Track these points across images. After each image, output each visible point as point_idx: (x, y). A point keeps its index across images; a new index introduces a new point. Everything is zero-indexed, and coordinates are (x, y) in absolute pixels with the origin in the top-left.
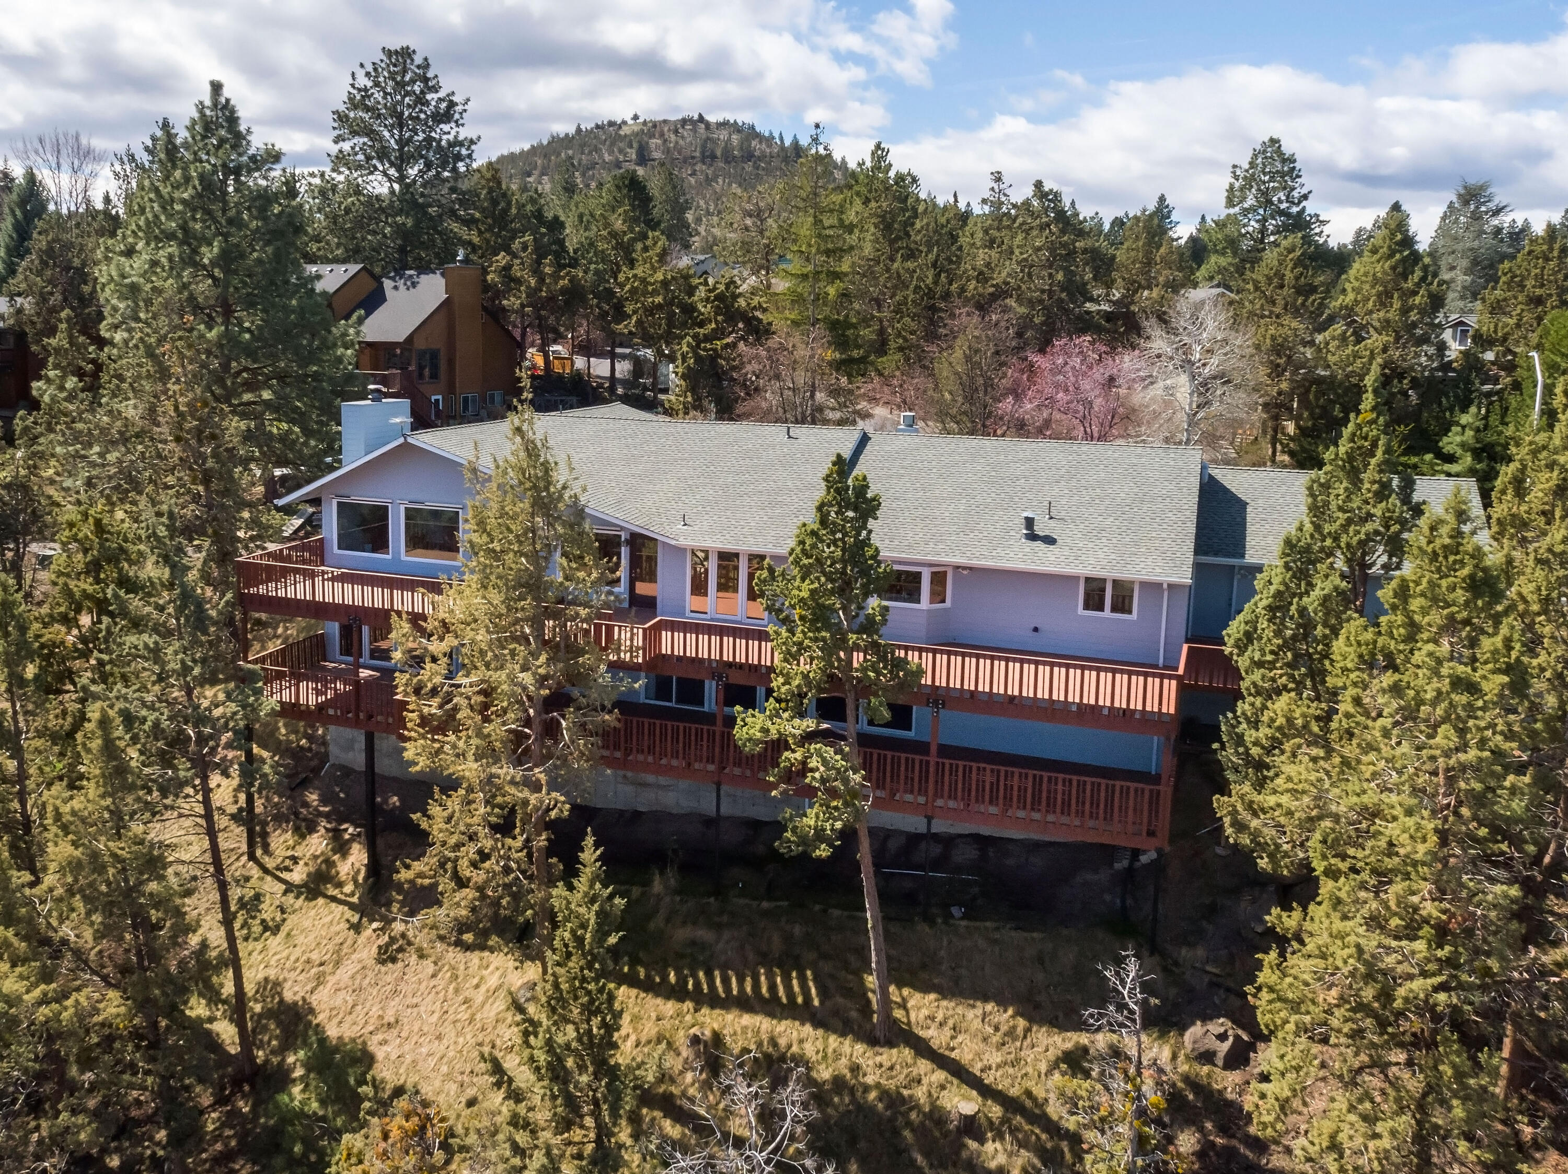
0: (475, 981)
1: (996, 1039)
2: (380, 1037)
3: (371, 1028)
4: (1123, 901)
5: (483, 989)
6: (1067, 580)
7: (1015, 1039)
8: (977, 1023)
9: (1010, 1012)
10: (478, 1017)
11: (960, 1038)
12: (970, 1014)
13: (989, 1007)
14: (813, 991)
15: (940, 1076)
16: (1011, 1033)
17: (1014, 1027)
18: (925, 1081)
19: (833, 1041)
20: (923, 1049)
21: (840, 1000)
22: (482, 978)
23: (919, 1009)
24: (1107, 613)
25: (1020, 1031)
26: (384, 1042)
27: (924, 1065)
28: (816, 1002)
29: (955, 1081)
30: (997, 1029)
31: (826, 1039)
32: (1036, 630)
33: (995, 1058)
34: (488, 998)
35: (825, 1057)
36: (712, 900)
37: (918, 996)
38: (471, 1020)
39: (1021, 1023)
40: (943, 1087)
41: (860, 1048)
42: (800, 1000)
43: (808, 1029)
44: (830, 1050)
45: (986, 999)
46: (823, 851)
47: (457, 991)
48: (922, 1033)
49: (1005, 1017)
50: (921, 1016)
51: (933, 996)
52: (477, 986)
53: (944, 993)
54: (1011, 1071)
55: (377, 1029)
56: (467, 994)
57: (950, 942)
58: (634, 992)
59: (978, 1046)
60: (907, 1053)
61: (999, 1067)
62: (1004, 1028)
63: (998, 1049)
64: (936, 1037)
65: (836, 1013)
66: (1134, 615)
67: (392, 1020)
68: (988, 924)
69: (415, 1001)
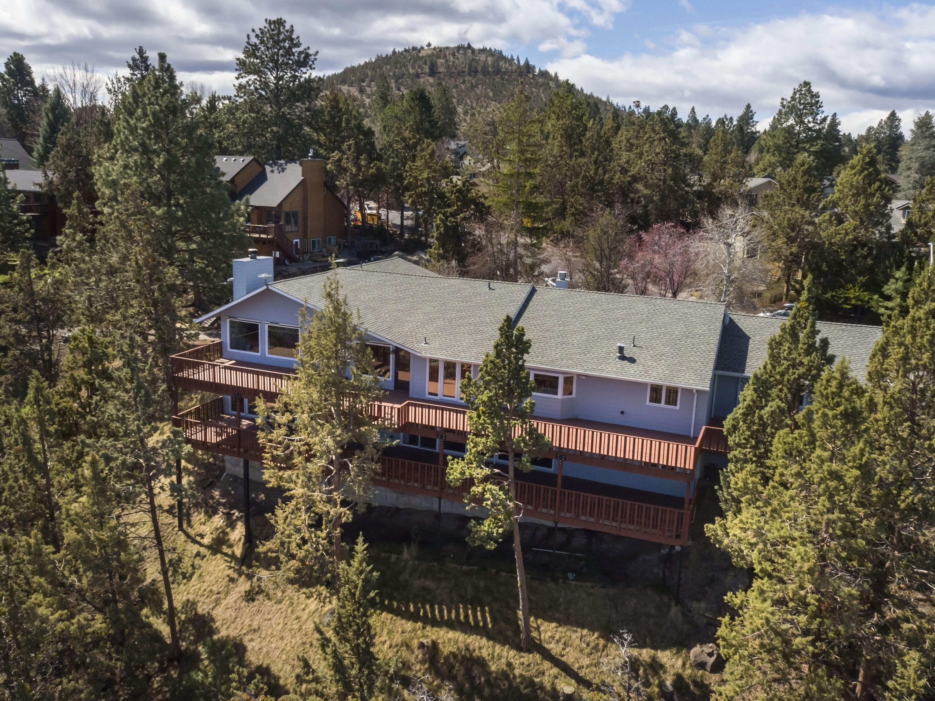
0: (303, 606)
1: (587, 651)
2: (249, 637)
3: (244, 632)
4: (664, 573)
5: (307, 611)
6: (642, 385)
7: (598, 651)
8: (577, 642)
9: (596, 635)
10: (304, 627)
11: (567, 650)
12: (574, 636)
13: (585, 632)
14: (489, 619)
15: (555, 671)
16: (596, 647)
17: (598, 645)
18: (547, 673)
19: (498, 648)
20: (547, 655)
21: (502, 624)
22: (306, 605)
23: (546, 632)
24: (663, 405)
25: (601, 646)
26: (251, 640)
27: (547, 664)
28: (490, 626)
29: (563, 674)
30: (588, 645)
31: (494, 647)
32: (622, 413)
33: (586, 661)
34: (309, 616)
35: (493, 658)
36: (435, 564)
37: (546, 624)
38: (300, 629)
39: (602, 642)
40: (556, 677)
41: (512, 653)
42: (481, 624)
43: (484, 640)
44: (496, 654)
45: (583, 627)
46: (491, 546)
47: (292, 612)
48: (547, 646)
49: (593, 638)
50: (547, 636)
51: (554, 625)
52: (304, 610)
53: (560, 623)
54: (594, 669)
55: (248, 632)
56: (298, 614)
57: (566, 593)
58: (390, 616)
59: (576, 654)
60: (538, 656)
61: (588, 667)
62: (592, 645)
63: (588, 657)
64: (554, 648)
65: (500, 633)
66: (678, 407)
67: (256, 627)
68: (587, 584)
69: (269, 617)
